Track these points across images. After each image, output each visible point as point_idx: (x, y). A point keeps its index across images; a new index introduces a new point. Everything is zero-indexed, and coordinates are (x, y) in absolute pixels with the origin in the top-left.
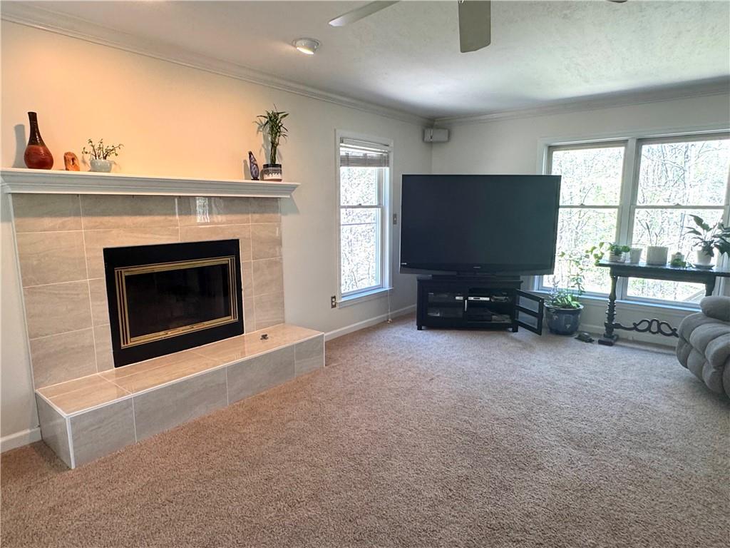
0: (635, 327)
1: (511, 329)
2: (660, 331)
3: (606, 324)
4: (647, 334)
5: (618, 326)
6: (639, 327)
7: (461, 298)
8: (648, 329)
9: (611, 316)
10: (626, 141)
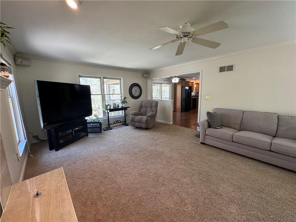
0: (114, 123)
1: (86, 136)
2: (118, 122)
3: (108, 125)
4: (116, 124)
5: (111, 124)
6: (115, 123)
7: (71, 131)
8: (116, 123)
9: (109, 122)
10: (101, 77)
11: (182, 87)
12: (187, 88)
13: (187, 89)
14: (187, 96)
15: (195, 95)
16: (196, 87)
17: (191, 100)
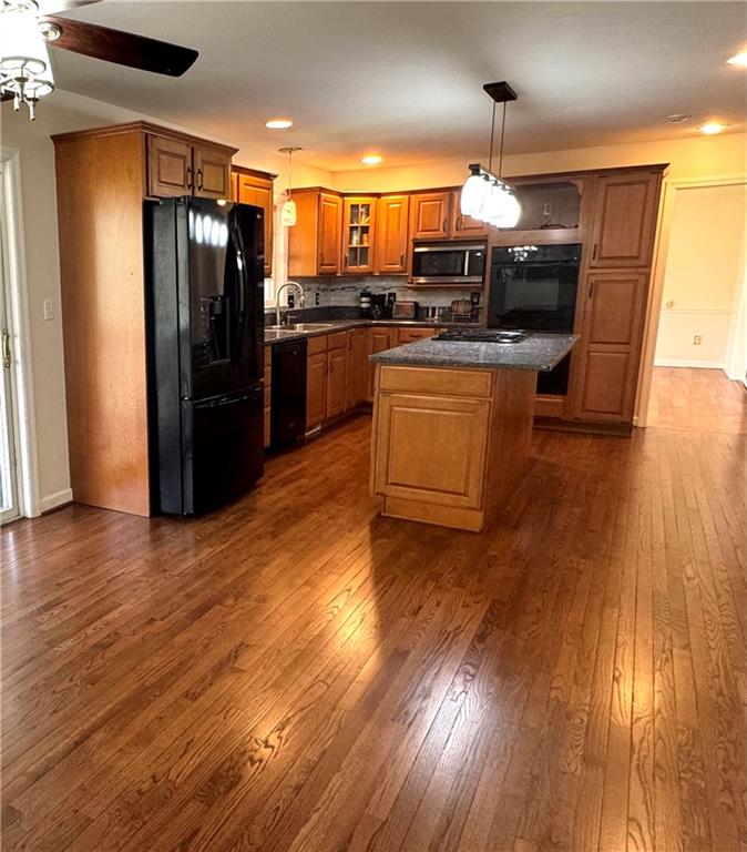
11: (149, 209)
12: (212, 232)
13: (208, 250)
14: (217, 325)
15: (284, 303)
16: (291, 231)
17: (255, 370)
